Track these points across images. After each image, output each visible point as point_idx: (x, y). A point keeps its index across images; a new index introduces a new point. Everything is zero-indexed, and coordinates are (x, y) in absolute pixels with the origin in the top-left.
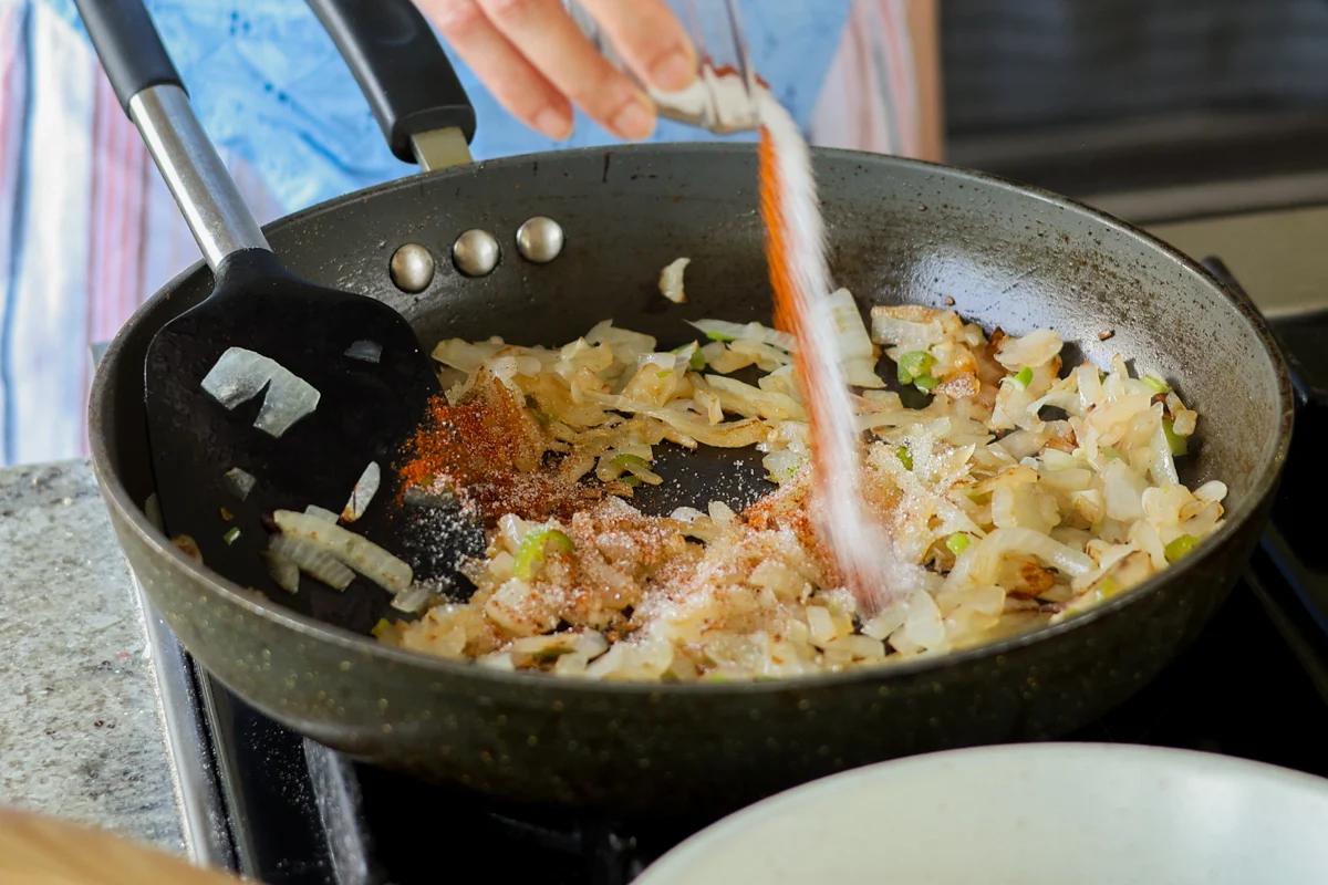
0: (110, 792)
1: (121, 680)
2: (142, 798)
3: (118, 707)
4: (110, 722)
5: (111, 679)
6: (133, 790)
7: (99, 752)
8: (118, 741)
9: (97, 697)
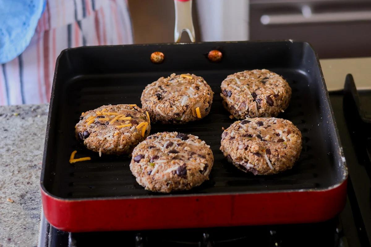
0: (25, 203)
1: (37, 170)
2: (33, 206)
3: (34, 178)
4: (31, 183)
5: (35, 170)
6: (31, 203)
7: (26, 191)
8: (31, 189)
9: (30, 175)
